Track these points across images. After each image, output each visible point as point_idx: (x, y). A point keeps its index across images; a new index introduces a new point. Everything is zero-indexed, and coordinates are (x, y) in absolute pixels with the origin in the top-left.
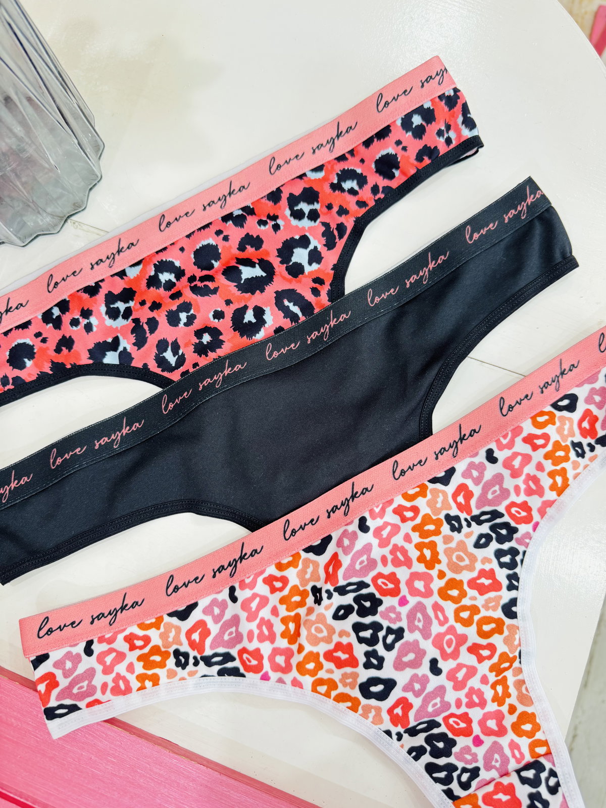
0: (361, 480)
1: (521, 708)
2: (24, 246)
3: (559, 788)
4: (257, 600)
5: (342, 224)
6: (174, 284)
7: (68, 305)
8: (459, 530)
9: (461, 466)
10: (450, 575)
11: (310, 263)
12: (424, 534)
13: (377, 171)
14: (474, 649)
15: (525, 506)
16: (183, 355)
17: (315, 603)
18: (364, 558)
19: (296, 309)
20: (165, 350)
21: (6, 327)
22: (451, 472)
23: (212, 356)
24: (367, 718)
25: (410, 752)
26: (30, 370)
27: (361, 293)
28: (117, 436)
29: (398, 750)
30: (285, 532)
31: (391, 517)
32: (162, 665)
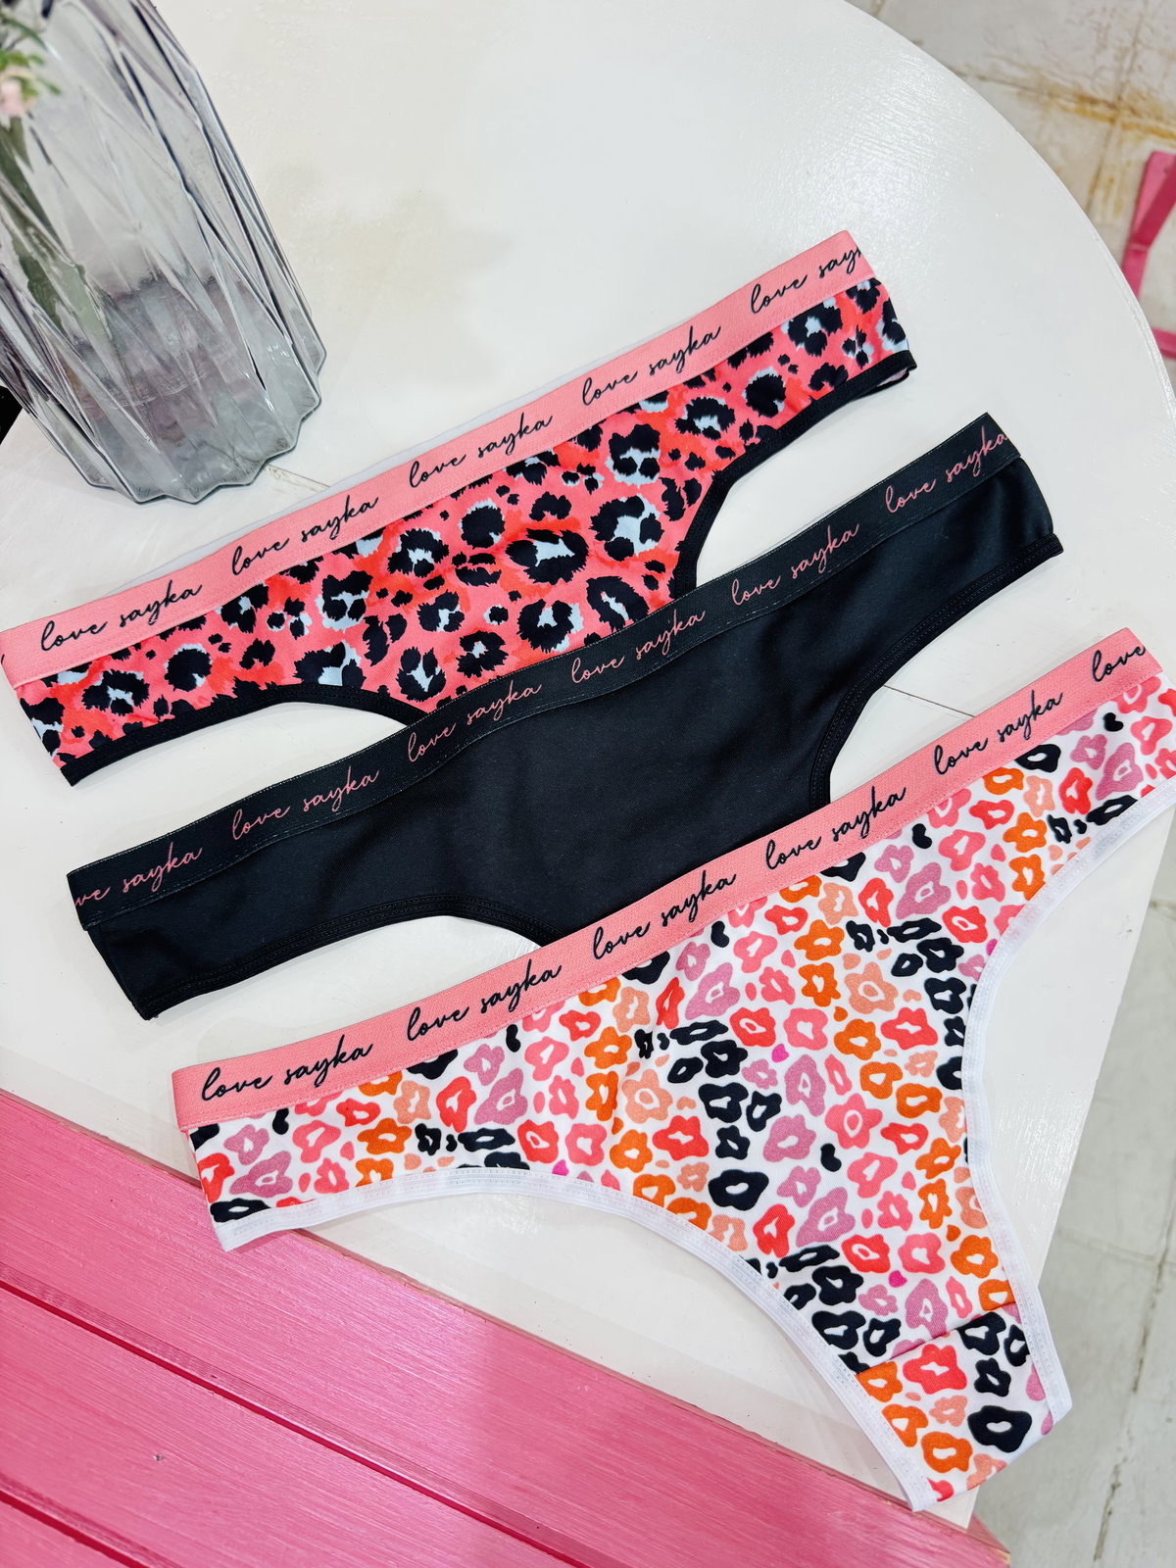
0: (716, 869)
1: (966, 1231)
2: (196, 503)
3: (1028, 1357)
4: (551, 1048)
5: (694, 480)
6: (431, 567)
7: (267, 595)
8: (869, 946)
9: (873, 852)
10: (853, 1015)
11: (643, 540)
12: (814, 953)
13: (748, 404)
14: (892, 1132)
15: (974, 914)
16: (442, 674)
17: (641, 1056)
18: (720, 986)
19: (619, 608)
20: (415, 667)
21: (164, 624)
22: (858, 861)
23: (487, 675)
24: (721, 1239)
25: (788, 1294)
26: (202, 692)
27: (722, 584)
28: (337, 794)
29: (770, 1292)
30: (595, 946)
31: (762, 926)
32: (397, 1147)
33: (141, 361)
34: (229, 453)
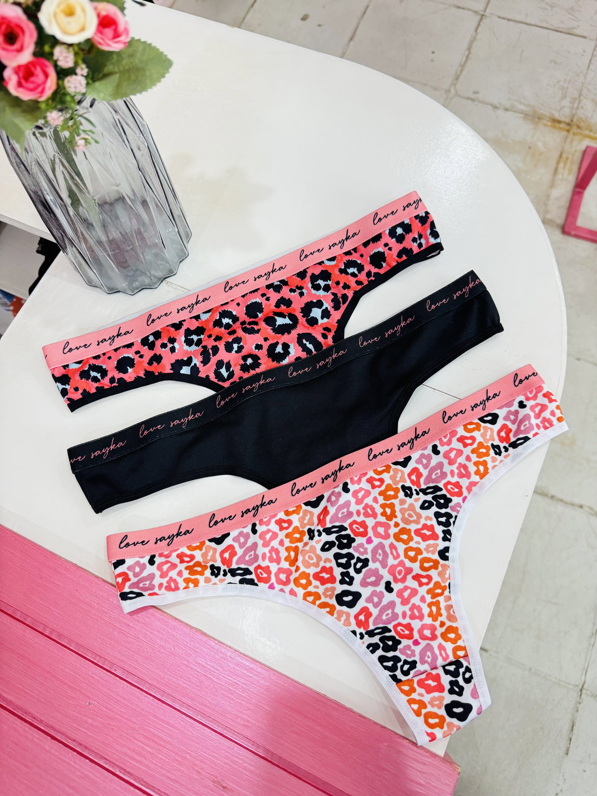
0: (346, 459)
1: (448, 624)
2: (133, 295)
3: (472, 680)
4: (270, 534)
5: (345, 294)
6: (231, 326)
7: (161, 335)
8: (410, 496)
9: (415, 456)
10: (402, 525)
11: (322, 318)
12: (387, 498)
13: (370, 263)
14: (417, 577)
15: (457, 485)
16: (233, 371)
17: (309, 539)
18: (345, 510)
19: (310, 346)
20: (222, 368)
21: (116, 345)
22: (408, 459)
23: (252, 372)
24: (340, 620)
25: (368, 647)
26: (130, 375)
27: (355, 338)
28: (185, 420)
29: (361, 645)
30: (292, 491)
31: (365, 485)
32: (202, 573)
33: (114, 234)
34: (148, 274)
